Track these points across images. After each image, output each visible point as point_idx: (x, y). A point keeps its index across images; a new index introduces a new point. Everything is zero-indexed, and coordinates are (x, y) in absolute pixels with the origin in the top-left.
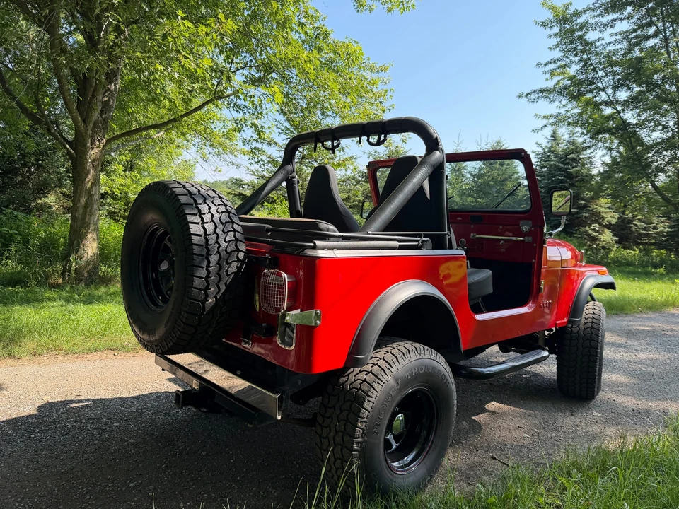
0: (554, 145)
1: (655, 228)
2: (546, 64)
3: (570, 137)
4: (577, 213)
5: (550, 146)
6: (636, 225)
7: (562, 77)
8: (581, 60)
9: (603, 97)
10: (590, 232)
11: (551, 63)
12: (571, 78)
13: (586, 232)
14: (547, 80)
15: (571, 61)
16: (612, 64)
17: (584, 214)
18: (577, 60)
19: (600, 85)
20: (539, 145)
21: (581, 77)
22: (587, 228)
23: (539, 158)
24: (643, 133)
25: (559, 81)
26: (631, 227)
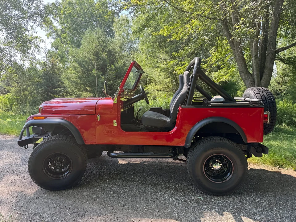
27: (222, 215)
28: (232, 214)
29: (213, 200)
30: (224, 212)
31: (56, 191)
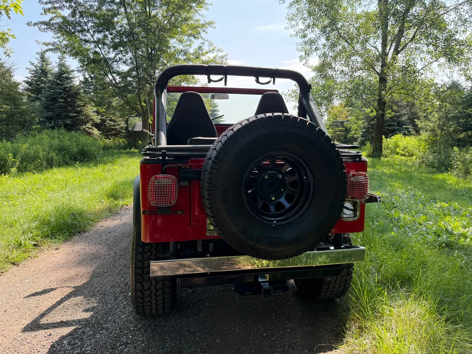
0: (45, 65)
1: (118, 125)
2: (46, 3)
3: (60, 61)
4: (76, 116)
5: (40, 65)
6: (108, 123)
7: (54, 15)
8: (71, 6)
9: (88, 36)
10: (87, 129)
11: (50, 3)
12: (64, 18)
13: (84, 129)
14: (42, 14)
15: (63, 5)
16: (92, 15)
17: (82, 117)
18: (68, 6)
19: (86, 28)
20: (32, 64)
21: (71, 19)
22: (84, 126)
23: (32, 74)
24: (115, 65)
25: (53, 18)
26: (106, 125)
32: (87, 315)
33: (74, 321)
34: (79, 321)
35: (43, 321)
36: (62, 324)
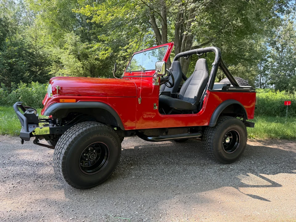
27: (248, 175)
28: (252, 173)
29: (231, 167)
30: (247, 174)
31: (90, 188)
32: (249, 174)
33: (258, 176)
34: (255, 175)
35: (270, 184)
36: (263, 178)
